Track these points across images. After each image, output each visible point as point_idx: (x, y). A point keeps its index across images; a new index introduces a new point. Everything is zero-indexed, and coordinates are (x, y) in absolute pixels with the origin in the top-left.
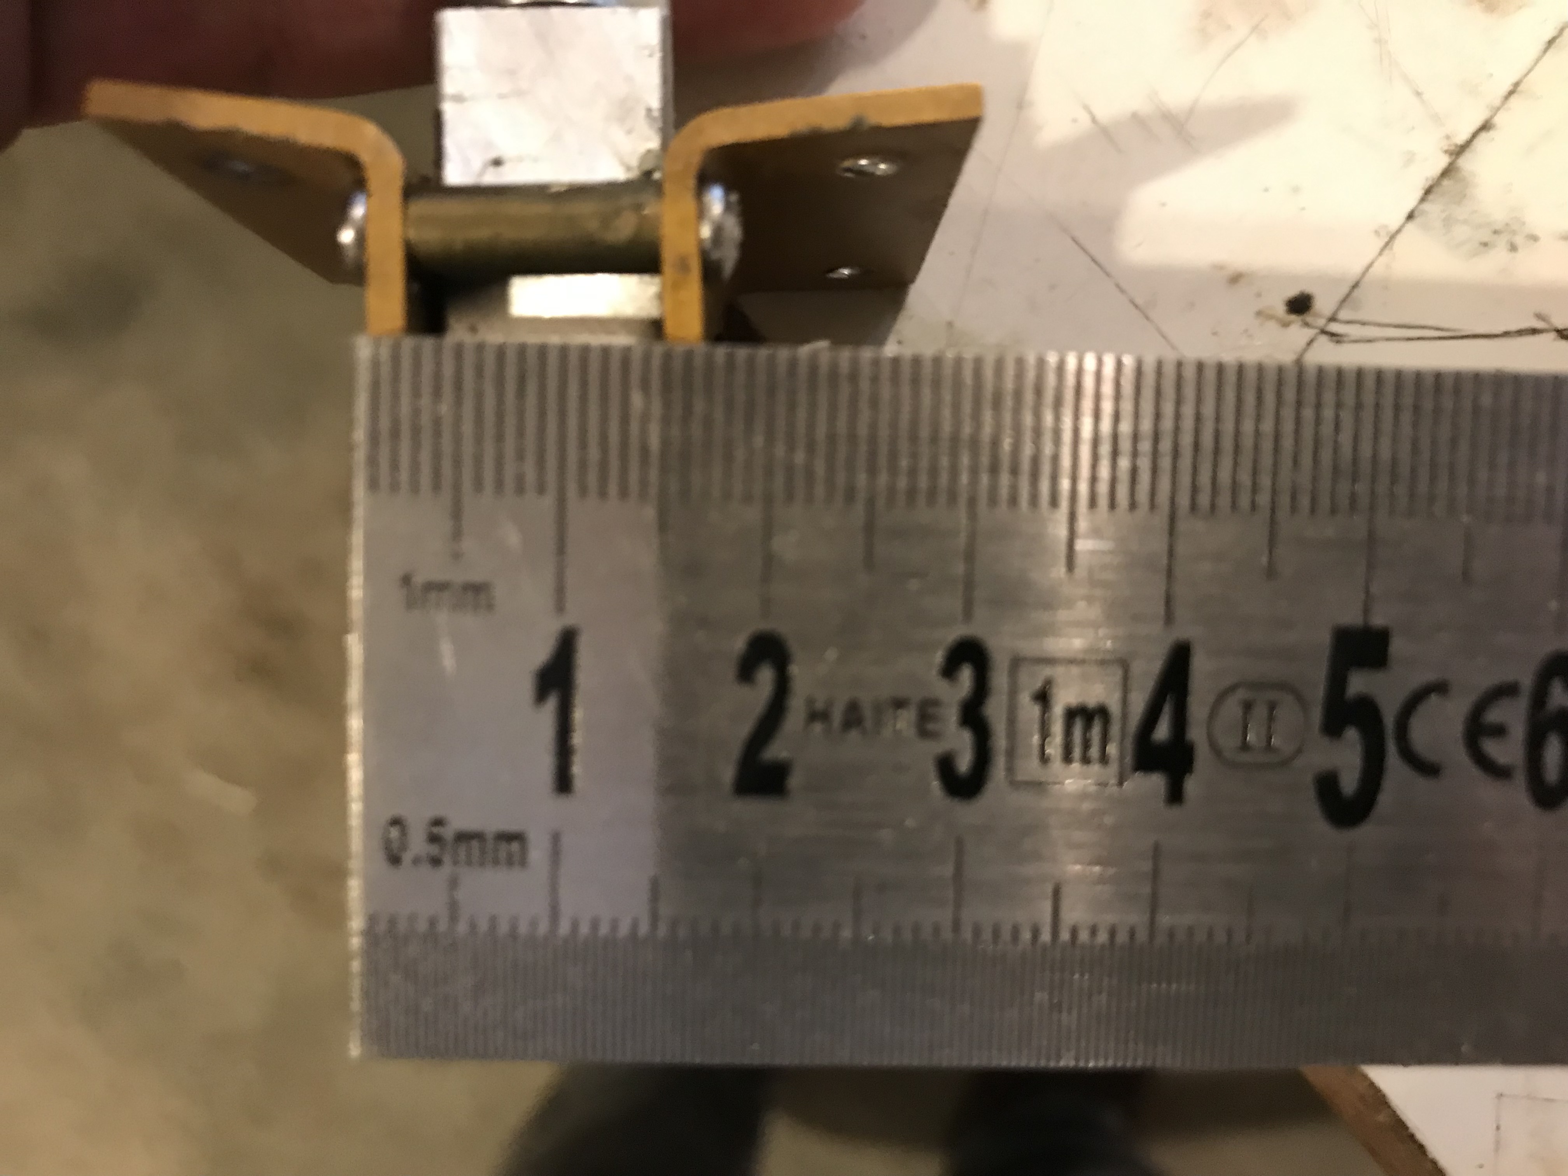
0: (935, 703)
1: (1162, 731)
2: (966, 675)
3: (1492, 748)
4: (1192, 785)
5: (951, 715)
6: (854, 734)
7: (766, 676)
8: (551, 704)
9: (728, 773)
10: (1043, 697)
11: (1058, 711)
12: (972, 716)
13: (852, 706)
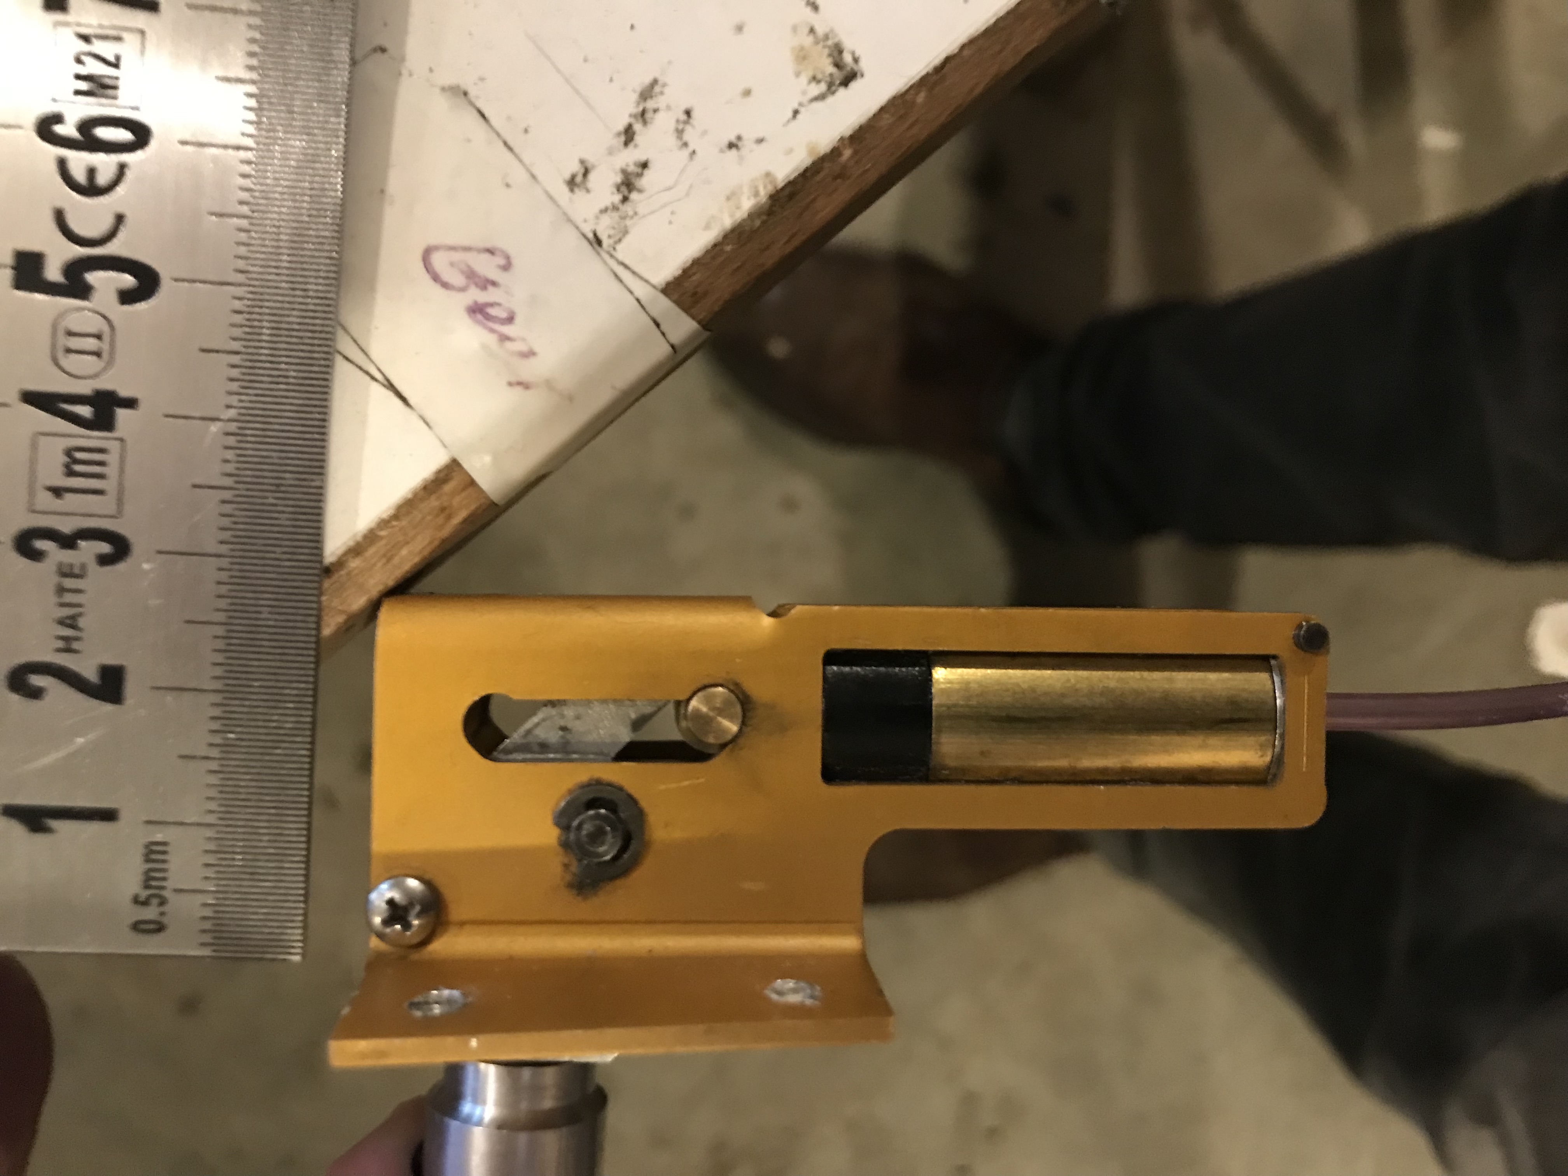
0: (60, 566)
1: (85, 411)
2: (41, 544)
3: (102, 180)
4: (124, 392)
5: (66, 556)
6: (82, 622)
7: (37, 680)
8: (54, 824)
9: (108, 708)
10: (57, 492)
11: (69, 481)
12: (68, 542)
13: (61, 622)
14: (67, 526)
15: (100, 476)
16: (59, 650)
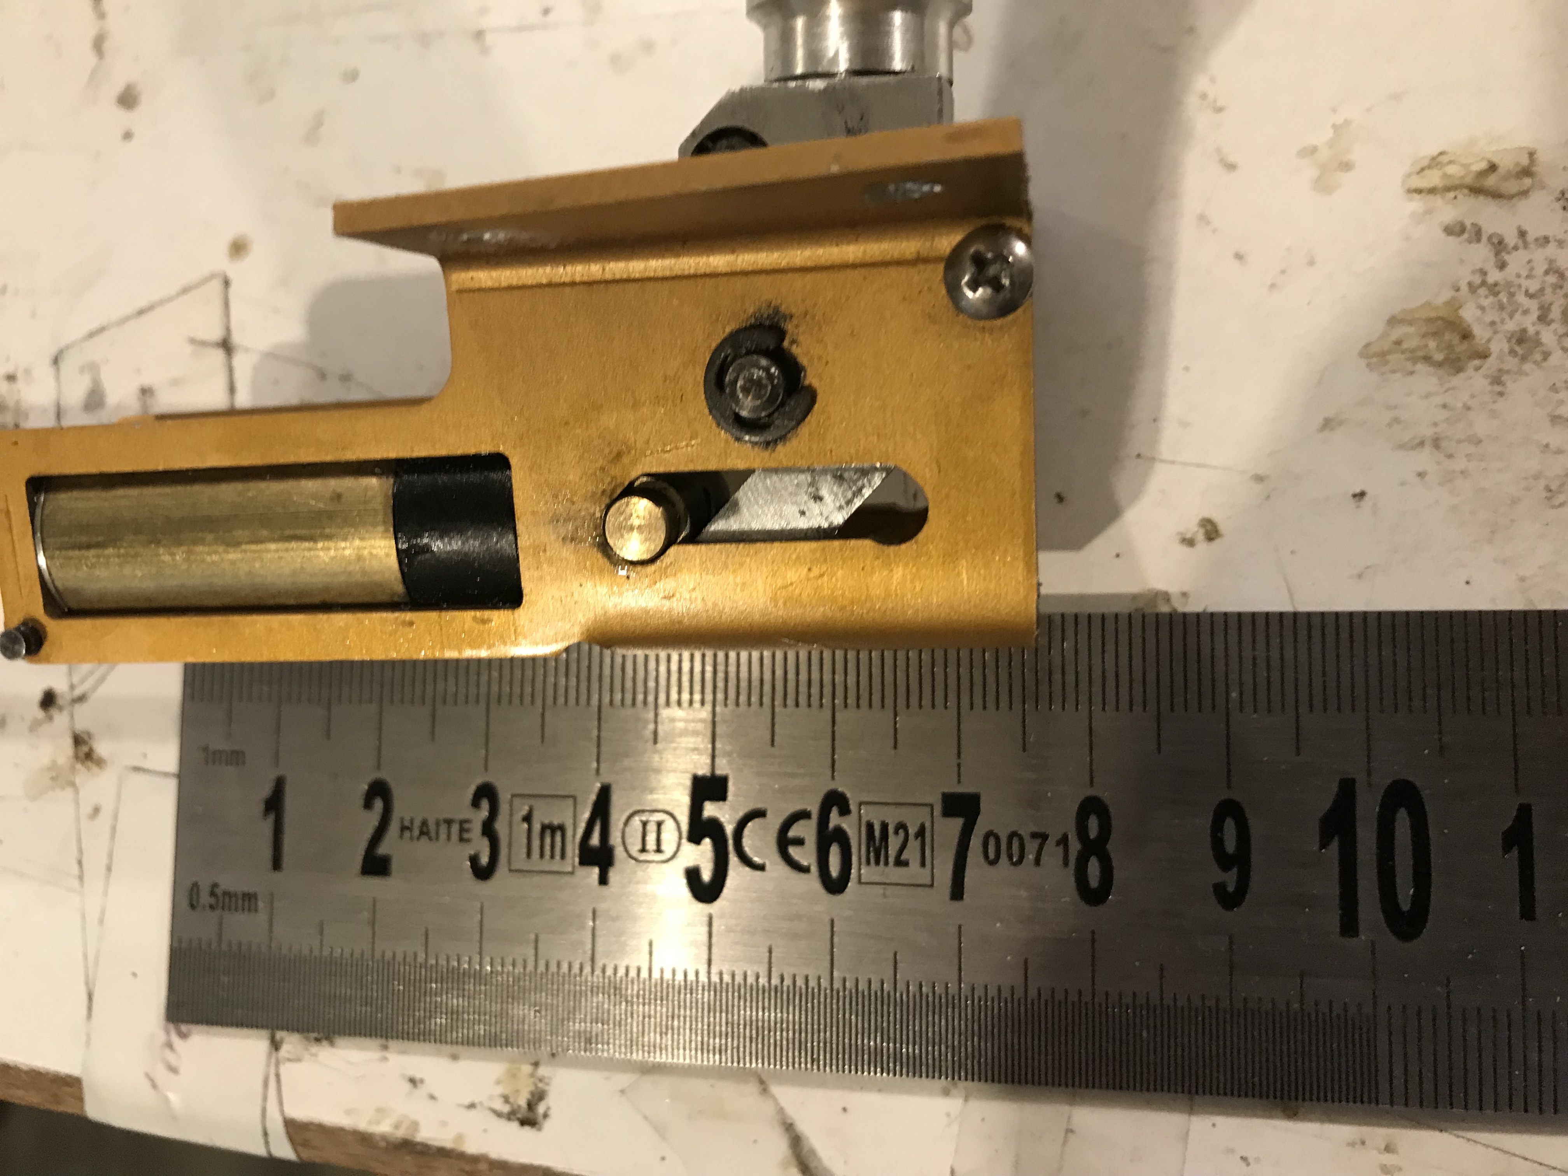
0: (469, 822)
1: (595, 840)
2: (485, 805)
3: (794, 852)
4: (613, 874)
5: (477, 828)
6: (424, 839)
7: (378, 804)
8: (271, 818)
9: (358, 861)
10: (528, 819)
11: (537, 827)
12: (488, 830)
13: (424, 823)
14: (501, 826)
15: (542, 855)
16: (402, 820)
